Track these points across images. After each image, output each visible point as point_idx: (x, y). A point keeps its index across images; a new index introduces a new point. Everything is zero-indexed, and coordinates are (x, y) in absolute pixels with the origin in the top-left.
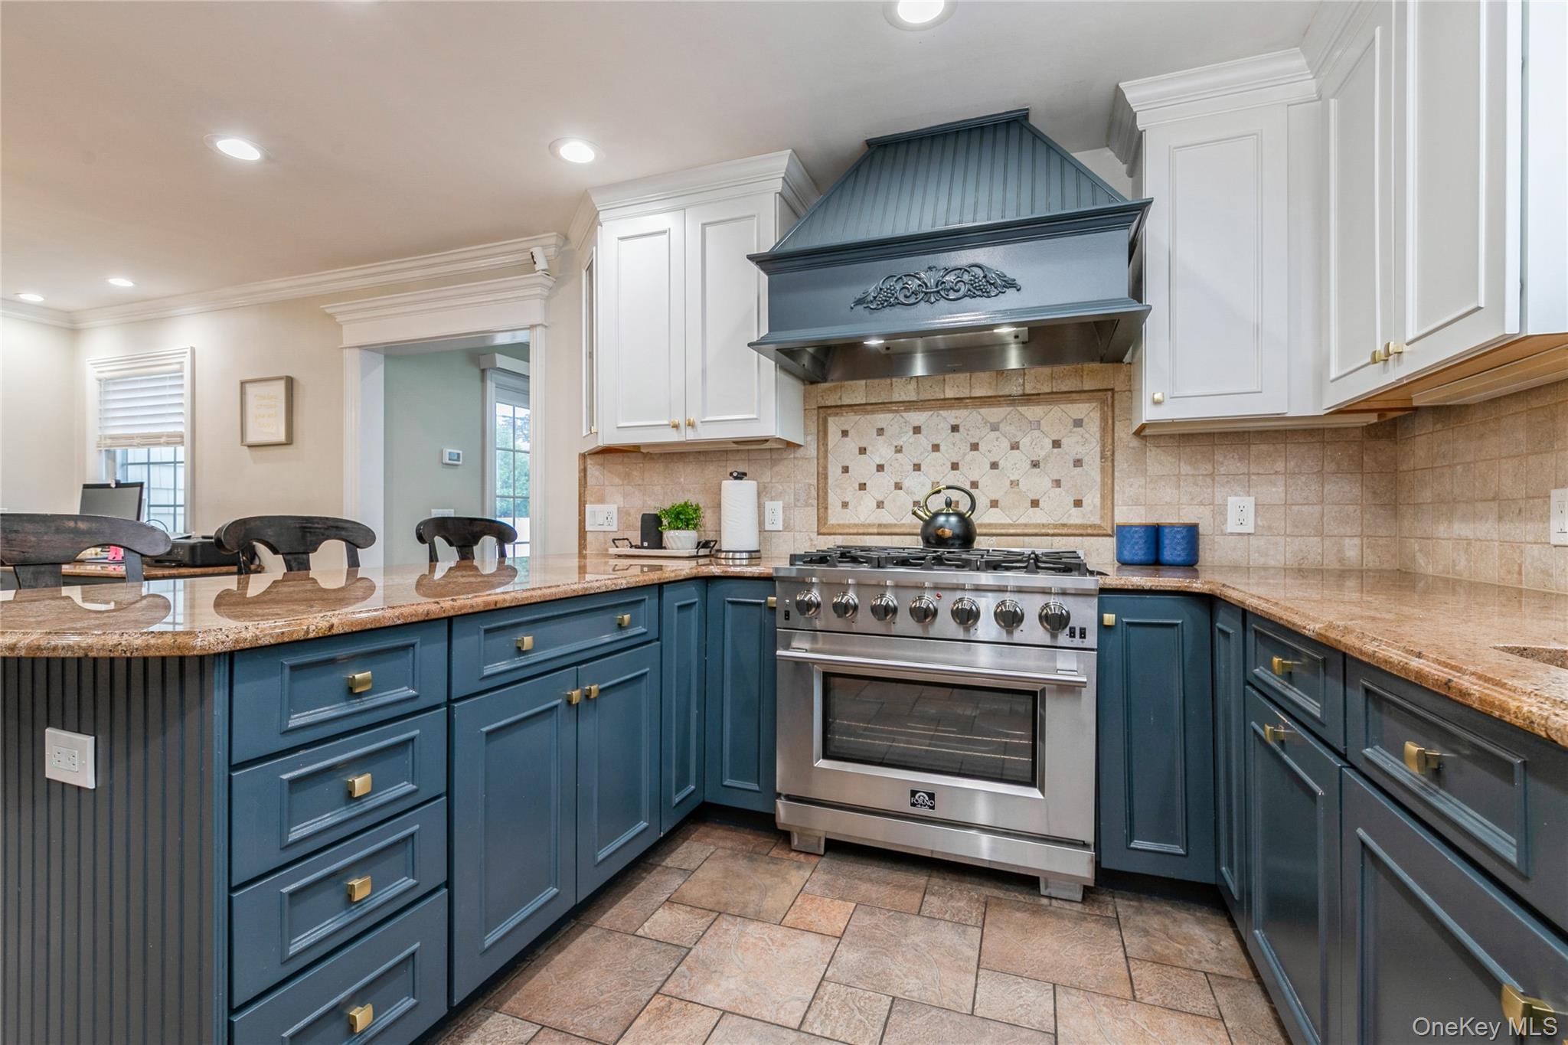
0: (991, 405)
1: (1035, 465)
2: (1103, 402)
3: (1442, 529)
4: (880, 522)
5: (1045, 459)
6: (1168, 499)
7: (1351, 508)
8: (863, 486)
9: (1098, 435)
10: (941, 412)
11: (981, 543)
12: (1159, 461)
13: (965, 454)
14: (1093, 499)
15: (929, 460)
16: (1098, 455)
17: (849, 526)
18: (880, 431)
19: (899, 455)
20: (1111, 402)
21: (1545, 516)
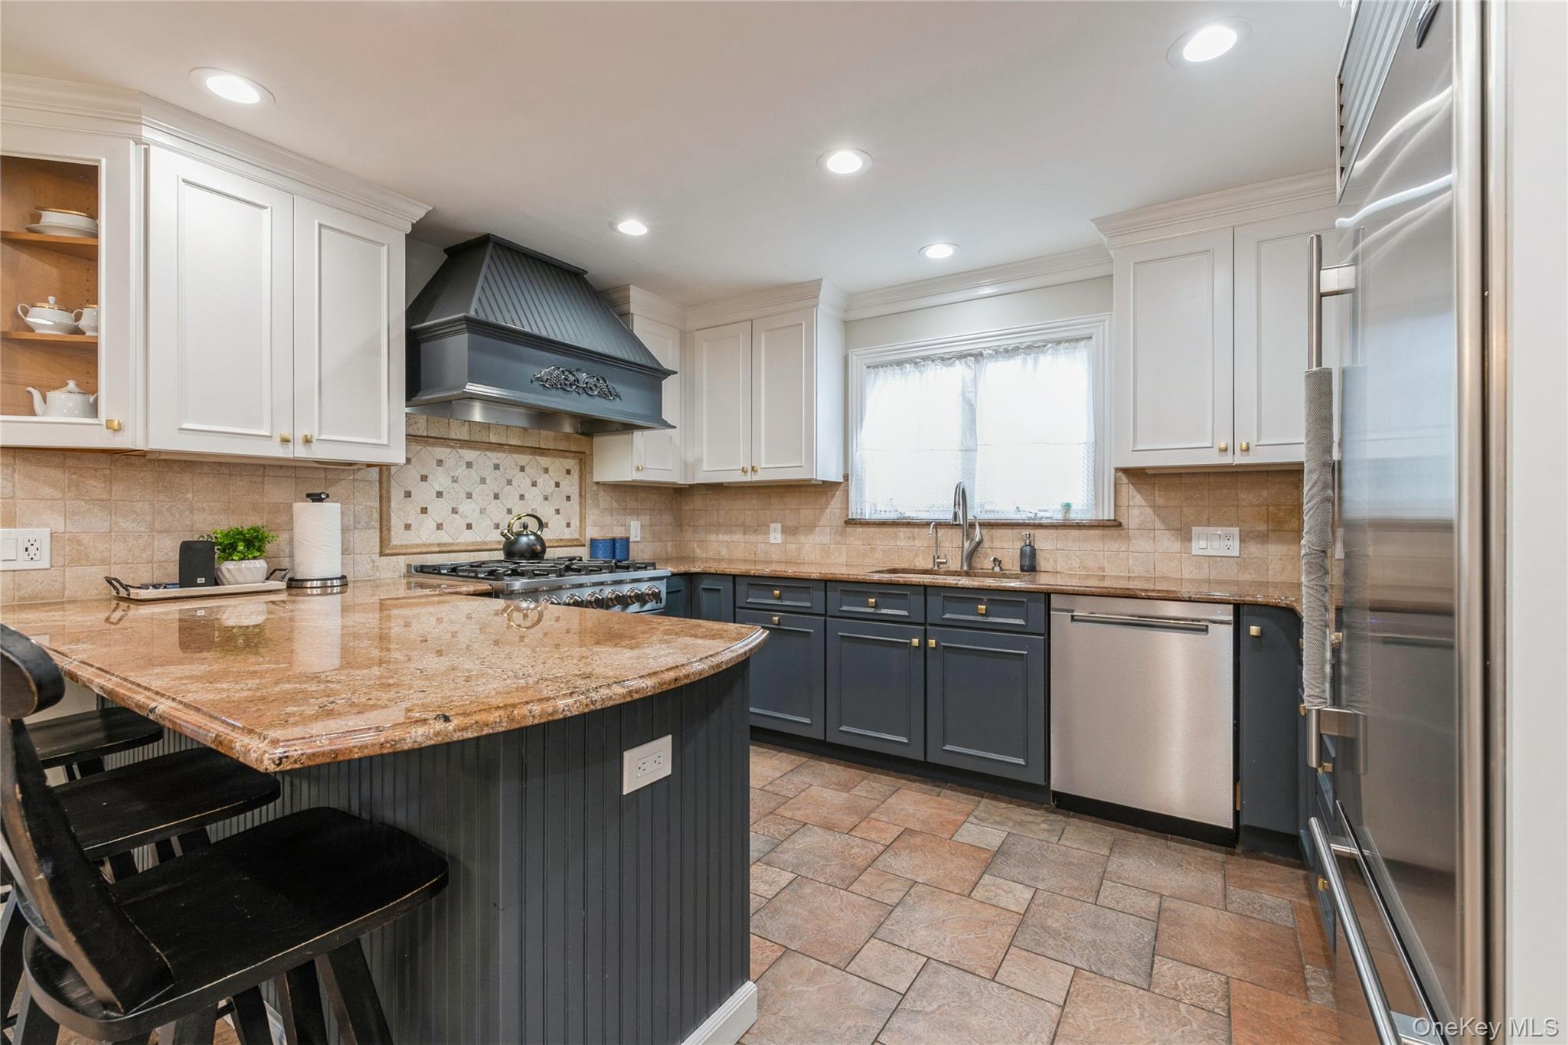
0: (520, 453)
1: (546, 498)
2: (581, 460)
3: (712, 537)
4: (439, 542)
5: (552, 494)
6: (608, 522)
7: (669, 527)
8: (424, 510)
9: (578, 481)
10: (487, 453)
11: (550, 554)
12: (605, 499)
13: (503, 488)
14: (575, 523)
15: (478, 490)
16: (578, 495)
17: (412, 546)
18: (440, 463)
19: (455, 485)
20: (584, 460)
21: (767, 533)
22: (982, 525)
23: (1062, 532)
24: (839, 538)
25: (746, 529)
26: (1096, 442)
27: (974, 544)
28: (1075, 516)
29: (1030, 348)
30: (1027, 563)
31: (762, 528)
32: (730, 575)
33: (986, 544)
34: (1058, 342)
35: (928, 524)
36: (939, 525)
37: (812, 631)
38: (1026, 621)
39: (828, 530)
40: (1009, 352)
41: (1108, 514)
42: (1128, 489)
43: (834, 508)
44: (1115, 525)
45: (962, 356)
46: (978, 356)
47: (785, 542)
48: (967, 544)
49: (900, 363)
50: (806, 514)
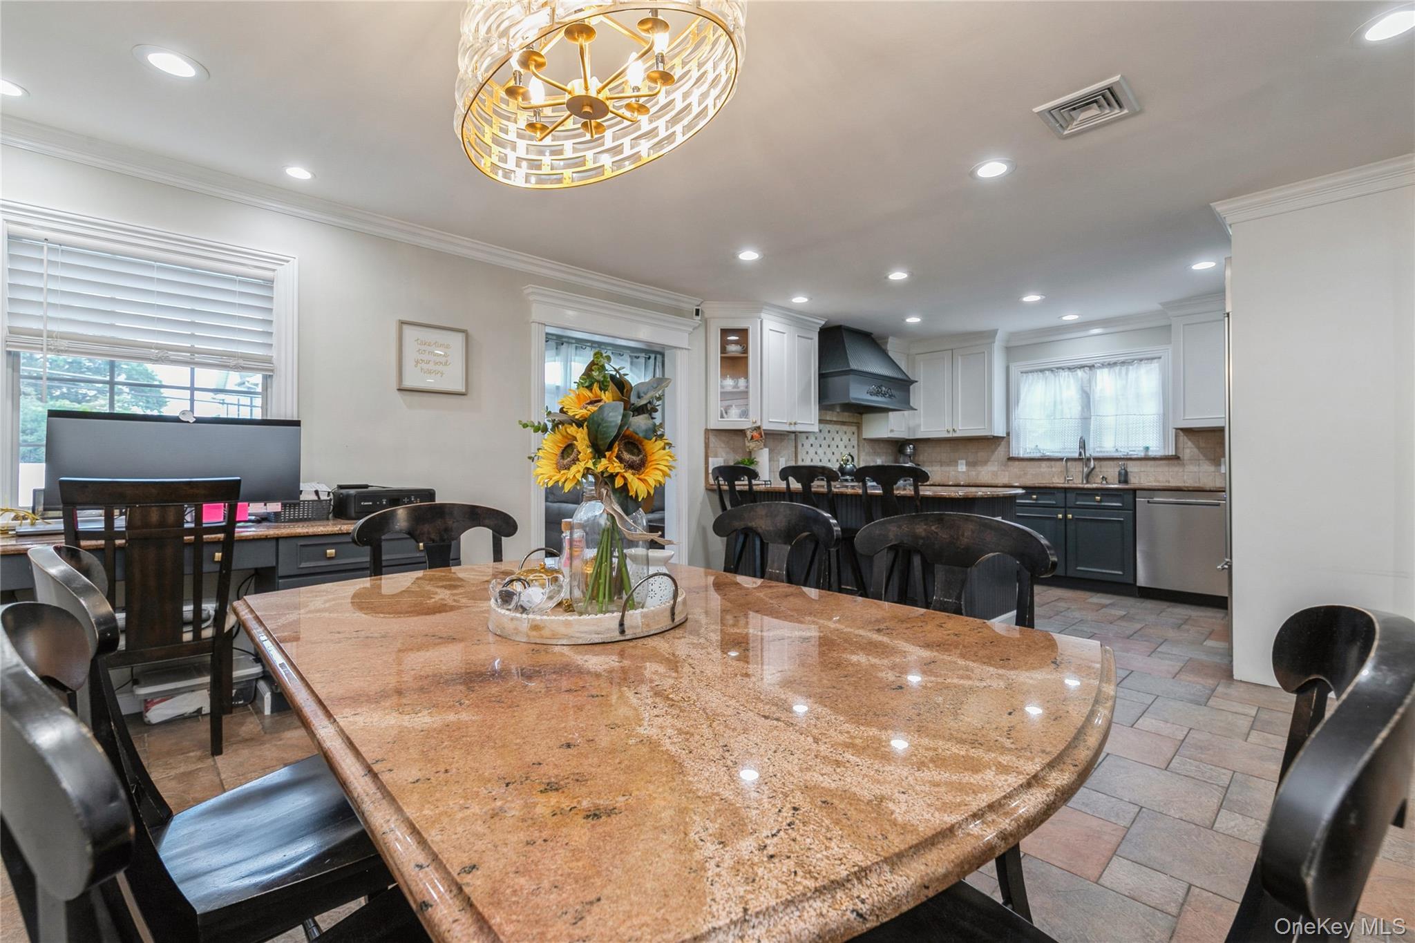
1: (845, 447)
2: (858, 427)
9: (857, 438)
16: (857, 445)
21: (957, 465)
22: (1095, 459)
23: (1143, 462)
24: (1003, 468)
25: (942, 464)
26: (1164, 414)
27: (1090, 469)
28: (1151, 454)
29: (1123, 363)
30: (1123, 479)
31: (954, 462)
33: (1097, 469)
34: (1141, 360)
35: (1061, 459)
36: (1068, 460)
38: (1123, 503)
39: (996, 463)
40: (1111, 365)
41: (1171, 452)
42: (1183, 438)
43: (1000, 452)
44: (1176, 458)
45: (1082, 367)
46: (1092, 367)
47: (968, 471)
48: (1085, 470)
49: (1042, 371)
50: (982, 455)
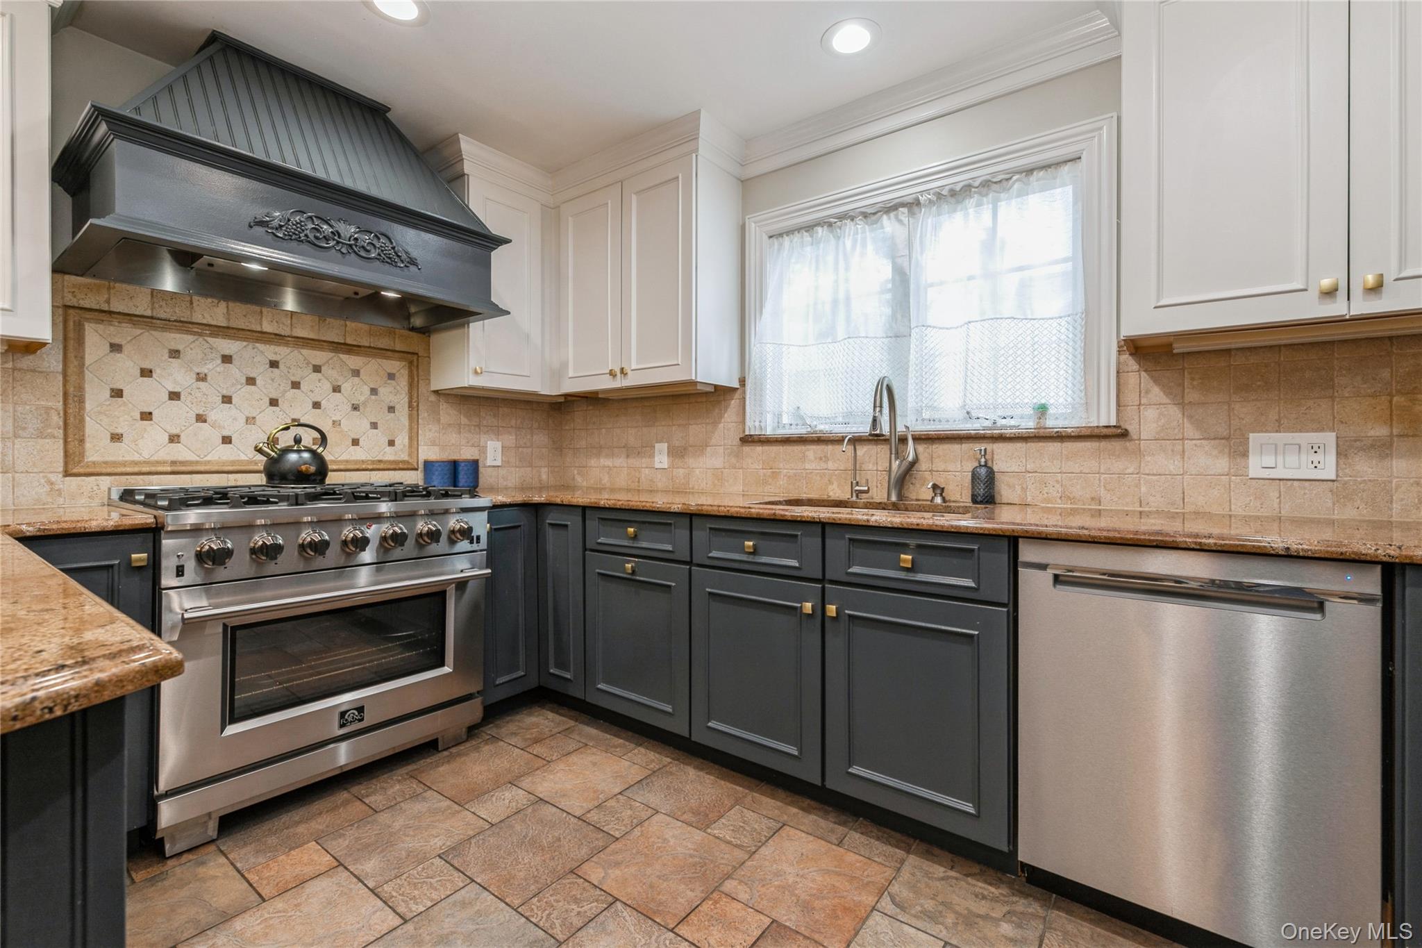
0: (313, 348)
1: (355, 408)
2: (411, 363)
3: (593, 462)
4: (174, 459)
5: (364, 403)
6: (453, 441)
7: (544, 450)
8: (147, 416)
9: (407, 388)
10: (257, 345)
11: (338, 478)
12: (448, 413)
13: (285, 391)
14: (402, 440)
15: (242, 394)
16: (407, 405)
17: (124, 464)
18: (175, 354)
19: (201, 384)
20: (417, 364)
21: (652, 456)
22: (918, 439)
23: (1033, 446)
24: (733, 460)
25: (630, 451)
26: (1087, 311)
27: (905, 464)
28: (1054, 422)
29: (987, 184)
30: (981, 491)
31: (645, 450)
32: (579, 506)
33: (923, 465)
34: (1029, 171)
35: (840, 441)
36: (856, 441)
37: (673, 584)
38: (978, 580)
39: (721, 450)
40: (957, 196)
41: (1106, 416)
42: (1137, 377)
43: (726, 428)
44: (1119, 434)
45: (891, 208)
46: (913, 205)
47: (672, 466)
48: (895, 464)
49: (809, 227)
50: (696, 430)
